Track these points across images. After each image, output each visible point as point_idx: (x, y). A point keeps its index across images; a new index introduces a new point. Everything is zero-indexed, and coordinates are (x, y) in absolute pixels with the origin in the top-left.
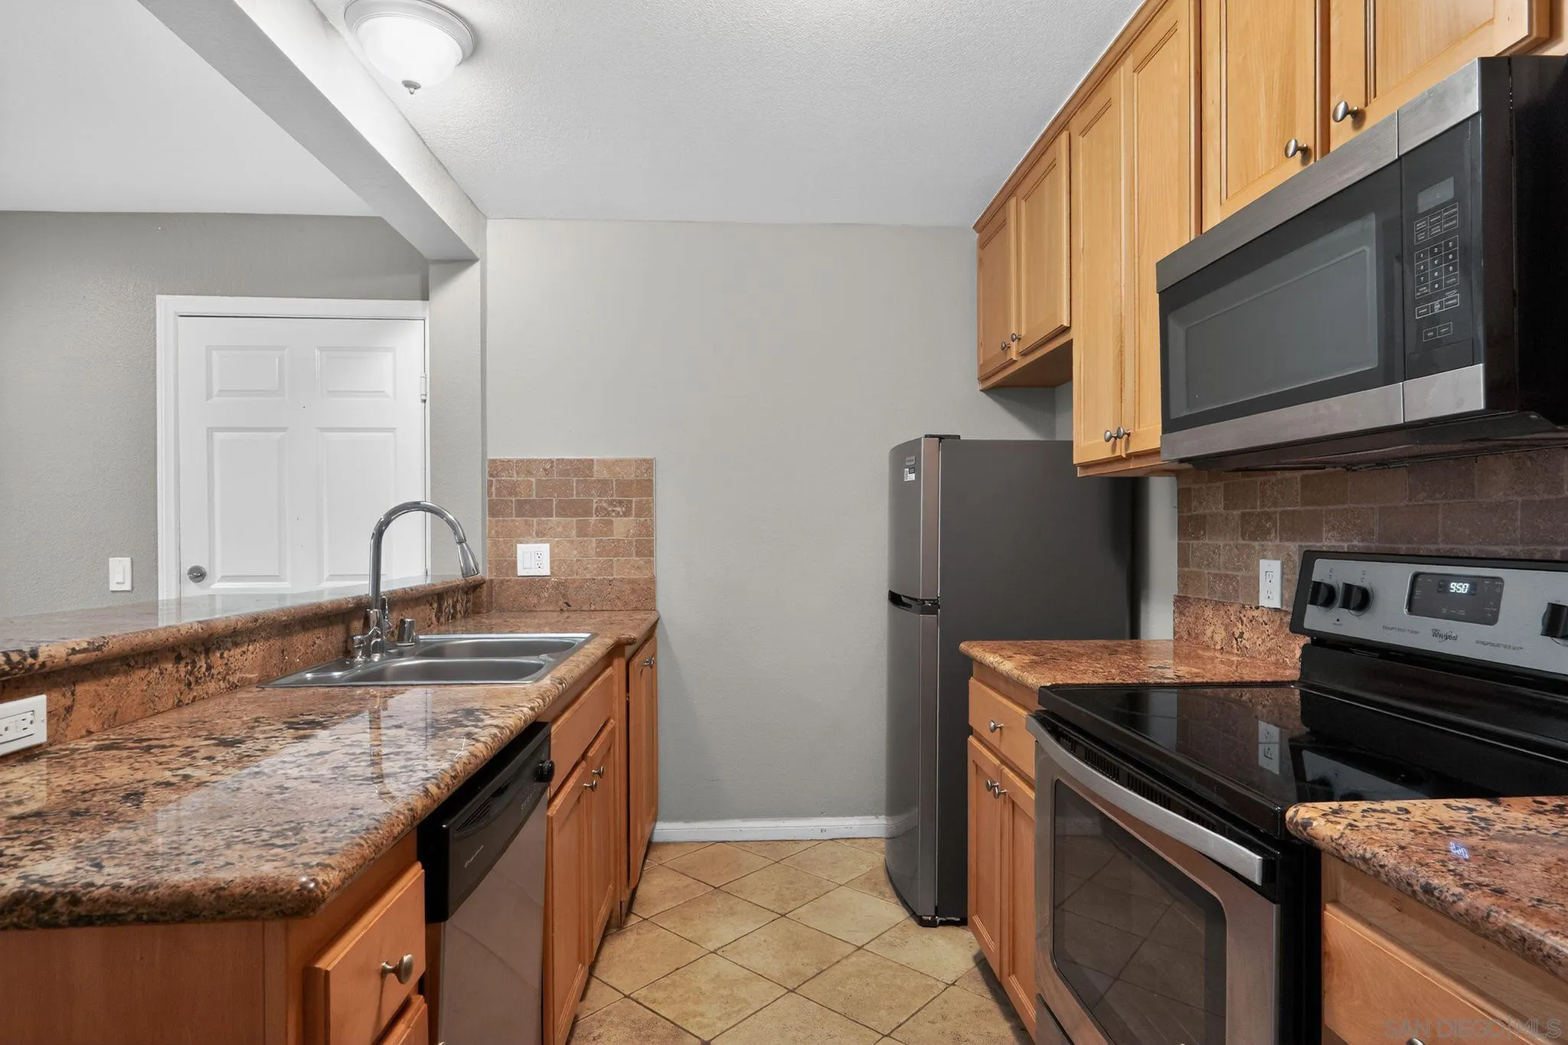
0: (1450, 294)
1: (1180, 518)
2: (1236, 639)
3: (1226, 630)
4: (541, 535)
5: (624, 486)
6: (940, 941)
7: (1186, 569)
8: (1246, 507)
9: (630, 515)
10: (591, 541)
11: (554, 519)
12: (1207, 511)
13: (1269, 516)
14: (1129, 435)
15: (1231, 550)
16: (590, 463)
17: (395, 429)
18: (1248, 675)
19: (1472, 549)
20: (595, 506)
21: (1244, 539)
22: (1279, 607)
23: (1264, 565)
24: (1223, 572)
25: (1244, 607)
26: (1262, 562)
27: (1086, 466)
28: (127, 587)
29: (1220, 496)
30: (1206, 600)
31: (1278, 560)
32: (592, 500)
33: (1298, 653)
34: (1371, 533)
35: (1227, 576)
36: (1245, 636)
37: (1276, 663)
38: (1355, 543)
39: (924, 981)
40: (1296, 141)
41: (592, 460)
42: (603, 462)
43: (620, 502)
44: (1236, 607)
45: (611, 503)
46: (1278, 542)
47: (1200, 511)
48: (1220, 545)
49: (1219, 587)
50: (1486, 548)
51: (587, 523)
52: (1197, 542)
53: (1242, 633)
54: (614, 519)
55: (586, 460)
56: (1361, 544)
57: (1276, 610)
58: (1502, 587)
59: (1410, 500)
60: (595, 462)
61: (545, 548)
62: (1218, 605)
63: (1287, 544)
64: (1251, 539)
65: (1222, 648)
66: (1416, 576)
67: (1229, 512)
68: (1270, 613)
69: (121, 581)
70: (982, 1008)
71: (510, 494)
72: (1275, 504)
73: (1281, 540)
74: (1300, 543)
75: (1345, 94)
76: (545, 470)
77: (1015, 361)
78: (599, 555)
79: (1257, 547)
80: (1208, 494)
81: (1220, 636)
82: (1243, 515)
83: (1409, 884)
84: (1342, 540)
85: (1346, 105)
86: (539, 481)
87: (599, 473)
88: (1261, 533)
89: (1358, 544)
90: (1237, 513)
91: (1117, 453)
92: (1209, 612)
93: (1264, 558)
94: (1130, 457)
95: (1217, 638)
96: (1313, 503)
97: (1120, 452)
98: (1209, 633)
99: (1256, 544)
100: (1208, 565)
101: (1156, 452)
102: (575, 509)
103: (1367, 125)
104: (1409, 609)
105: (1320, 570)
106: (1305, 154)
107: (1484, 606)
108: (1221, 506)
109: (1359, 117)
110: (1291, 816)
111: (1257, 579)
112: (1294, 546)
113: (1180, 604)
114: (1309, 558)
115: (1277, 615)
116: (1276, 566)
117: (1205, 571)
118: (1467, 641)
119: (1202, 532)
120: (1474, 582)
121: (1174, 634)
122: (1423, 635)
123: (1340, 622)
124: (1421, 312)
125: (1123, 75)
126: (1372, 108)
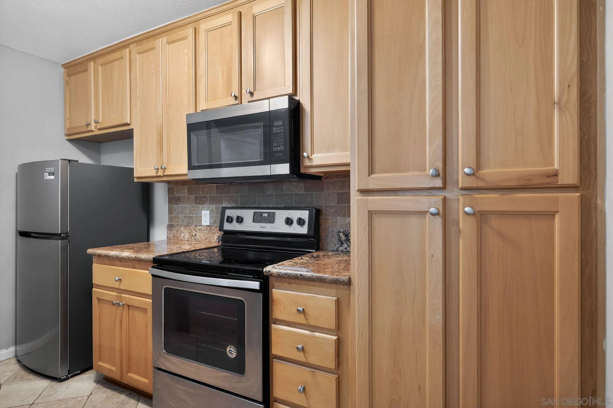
0: (282, 147)
1: (169, 198)
2: (194, 237)
3: (189, 234)
6: (74, 384)
7: (172, 215)
8: (196, 194)
12: (181, 196)
13: (205, 197)
14: (165, 168)
15: (190, 208)
18: (198, 247)
19: (264, 206)
21: (195, 205)
22: (209, 225)
23: (203, 213)
24: (187, 215)
25: (196, 226)
26: (203, 211)
27: (138, 178)
29: (186, 190)
30: (181, 225)
31: (208, 210)
33: (216, 238)
34: (238, 202)
35: (189, 216)
36: (197, 235)
37: (209, 242)
38: (233, 205)
39: (76, 400)
40: (234, 93)
44: (193, 226)
46: (208, 205)
47: (178, 195)
48: (186, 207)
49: (186, 220)
50: (267, 205)
52: (176, 206)
53: (196, 234)
56: (235, 205)
57: (208, 226)
58: (275, 214)
59: (248, 193)
62: (186, 226)
63: (211, 206)
64: (198, 204)
65: (188, 240)
66: (255, 213)
67: (190, 196)
68: (206, 227)
70: (110, 396)
72: (207, 193)
73: (209, 205)
74: (216, 205)
75: (247, 86)
77: (93, 131)
79: (200, 207)
80: (181, 190)
81: (187, 236)
82: (195, 197)
83: (296, 275)
84: (230, 204)
85: (250, 90)
88: (202, 203)
89: (234, 205)
90: (193, 196)
91: (159, 174)
92: (182, 229)
94: (164, 176)
95: (186, 237)
96: (220, 194)
98: (182, 236)
99: (200, 206)
100: (182, 213)
101: (186, 175)
103: (254, 98)
104: (253, 221)
105: (228, 213)
106: (236, 97)
107: (271, 219)
108: (187, 194)
109: (252, 94)
110: (265, 270)
111: (201, 217)
112: (214, 206)
113: (170, 227)
114: (224, 209)
115: (209, 227)
116: (208, 212)
117: (180, 215)
118: (268, 228)
119: (179, 202)
120: (269, 213)
121: (167, 238)
122: (257, 227)
123: (235, 227)
124: (275, 149)
125: (161, 42)
126: (255, 93)
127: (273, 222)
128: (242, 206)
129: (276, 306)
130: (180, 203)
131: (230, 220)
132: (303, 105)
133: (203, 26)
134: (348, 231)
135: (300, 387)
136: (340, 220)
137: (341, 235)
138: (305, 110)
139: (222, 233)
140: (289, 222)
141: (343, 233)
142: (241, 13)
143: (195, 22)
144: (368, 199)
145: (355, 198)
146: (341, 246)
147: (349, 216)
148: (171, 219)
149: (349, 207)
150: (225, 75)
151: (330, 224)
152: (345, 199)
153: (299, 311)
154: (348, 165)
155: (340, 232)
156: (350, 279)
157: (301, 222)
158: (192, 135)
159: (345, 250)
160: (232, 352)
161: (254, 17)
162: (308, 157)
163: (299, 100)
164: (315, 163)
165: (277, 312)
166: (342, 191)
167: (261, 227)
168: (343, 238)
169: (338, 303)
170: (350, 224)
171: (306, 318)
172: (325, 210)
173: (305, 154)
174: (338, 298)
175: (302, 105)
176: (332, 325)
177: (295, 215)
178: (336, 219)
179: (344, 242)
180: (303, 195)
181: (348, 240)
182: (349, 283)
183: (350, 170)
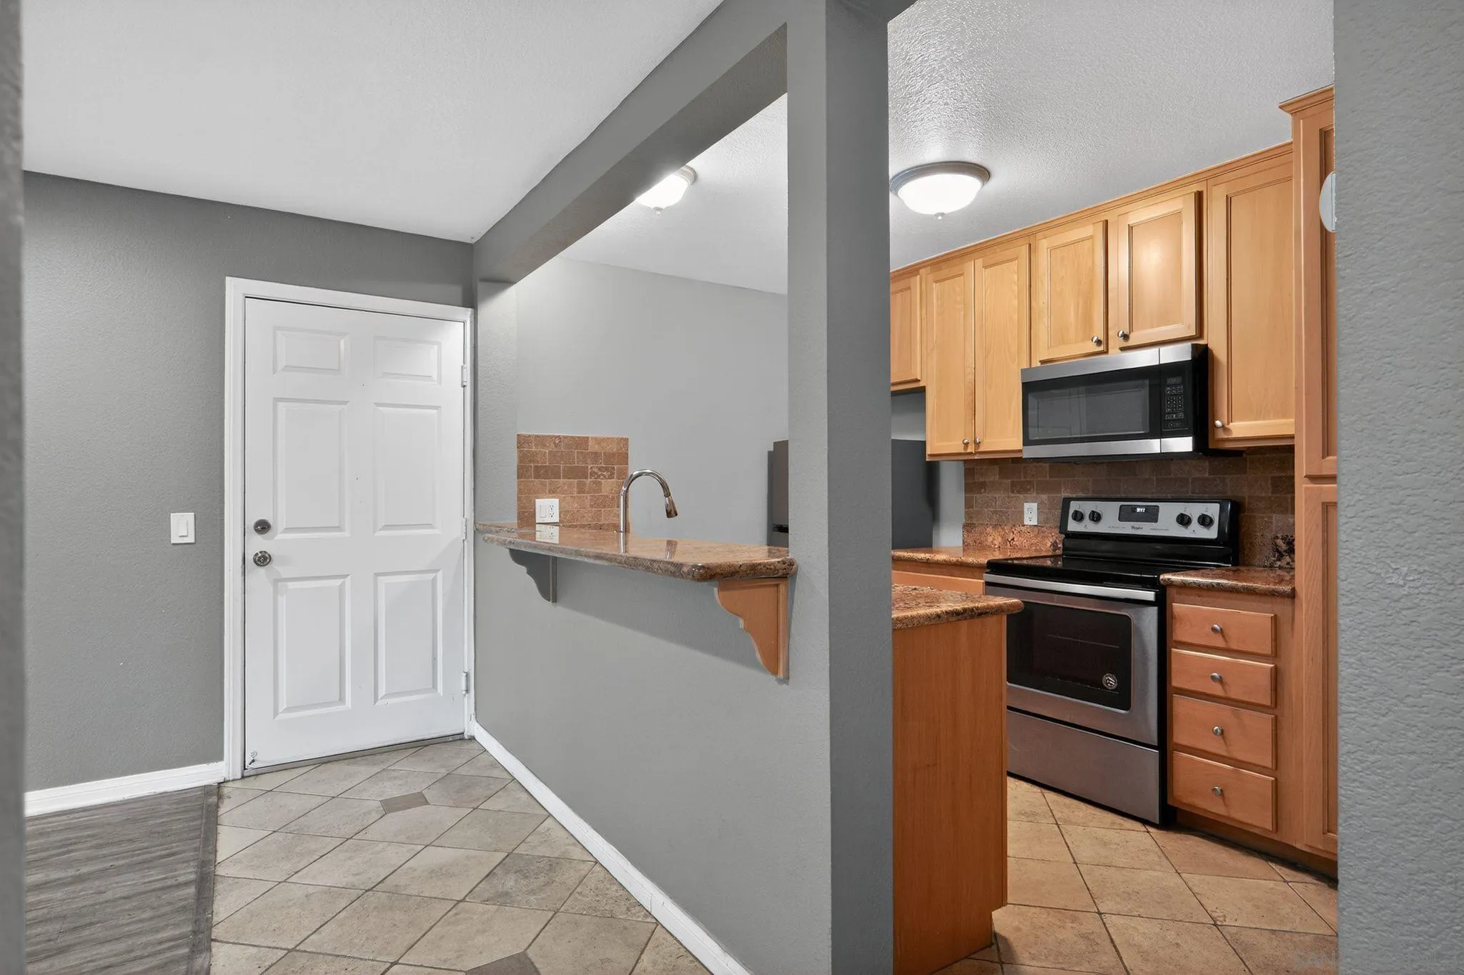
0: (1180, 414)
2: (1010, 541)
3: (1002, 538)
4: (553, 492)
5: (610, 456)
7: (971, 509)
8: (1014, 479)
9: (613, 478)
10: (587, 497)
11: (562, 480)
12: (987, 480)
13: (1030, 482)
14: (980, 442)
15: (1004, 499)
16: (585, 440)
17: (440, 407)
20: (590, 471)
21: (1013, 493)
22: (1036, 524)
23: (1026, 505)
24: (998, 509)
25: (1014, 525)
27: (928, 455)
28: (191, 539)
30: (987, 524)
31: (1035, 502)
32: (587, 467)
33: (1049, 544)
35: (1001, 511)
37: (1036, 550)
38: (1081, 494)
40: (1096, 336)
41: (588, 438)
42: (596, 439)
43: (607, 469)
44: (1009, 526)
45: (600, 469)
46: (1035, 495)
47: (983, 479)
48: (996, 497)
49: (995, 517)
51: (584, 484)
52: (978, 495)
53: (1014, 538)
54: (603, 481)
55: (583, 438)
56: (1084, 495)
57: (1035, 526)
58: (1158, 509)
59: (1107, 477)
60: (590, 439)
61: (555, 502)
62: (995, 527)
63: (1041, 495)
64: (1017, 493)
65: (1000, 545)
66: (1121, 506)
67: (1003, 480)
68: (1031, 527)
69: (186, 534)
71: (530, 462)
72: (1033, 477)
73: (1037, 493)
74: (1050, 494)
75: (1118, 326)
76: (555, 443)
78: (592, 506)
80: (987, 472)
81: (998, 540)
82: (1012, 482)
85: (1123, 332)
86: (550, 452)
87: (593, 447)
88: (1026, 491)
90: (1009, 481)
91: (969, 451)
92: (989, 530)
93: (1027, 502)
94: (976, 453)
95: (996, 542)
96: (1057, 477)
97: (971, 449)
98: (990, 539)
99: (1022, 496)
100: (988, 506)
101: (1020, 451)
102: (577, 473)
103: (1131, 342)
104: (1120, 519)
105: (1074, 506)
106: (1099, 342)
107: (1152, 516)
108: (998, 477)
109: (1126, 337)
110: (1161, 577)
111: (1022, 512)
112: (1044, 497)
113: (968, 527)
114: (1066, 502)
115: (1036, 528)
116: (1035, 506)
117: (986, 510)
118: (1146, 529)
119: (983, 490)
120: (1146, 507)
121: (964, 543)
122: (1127, 528)
123: (1087, 526)
124: (1168, 417)
125: (973, 267)
126: (1132, 336)
127: (1155, 520)
128: (1096, 495)
129: (1177, 625)
130: (985, 491)
131: (1078, 517)
132: (1214, 352)
133: (1044, 245)
134: (1292, 537)
135: (1216, 728)
136: (1277, 519)
137: (1280, 542)
138: (1218, 360)
139: (1064, 536)
140: (1184, 520)
141: (1282, 539)
142: (1107, 221)
143: (1029, 237)
144: (1321, 489)
145: (1302, 487)
146: (1279, 560)
147: (1293, 512)
148: (968, 515)
149: (1293, 499)
150: (1080, 310)
151: (1258, 526)
152: (1286, 485)
153: (1214, 630)
154: (1292, 437)
155: (1277, 538)
156: (1294, 590)
157: (1205, 521)
158: (1030, 398)
159: (1287, 566)
160: (1111, 681)
161: (1131, 228)
162: (1223, 426)
163: (1207, 345)
164: (1235, 434)
165: (1180, 632)
166: (1281, 474)
167: (1133, 527)
168: (1283, 547)
169: (1275, 620)
170: (1294, 525)
171: (1225, 640)
172: (1250, 503)
173: (1218, 423)
174: (1276, 616)
175: (1212, 351)
176: (1267, 649)
177: (1195, 510)
178: (1271, 518)
179: (1284, 554)
180: (1207, 479)
181: (1291, 551)
182: (1292, 595)
183: (1294, 445)
